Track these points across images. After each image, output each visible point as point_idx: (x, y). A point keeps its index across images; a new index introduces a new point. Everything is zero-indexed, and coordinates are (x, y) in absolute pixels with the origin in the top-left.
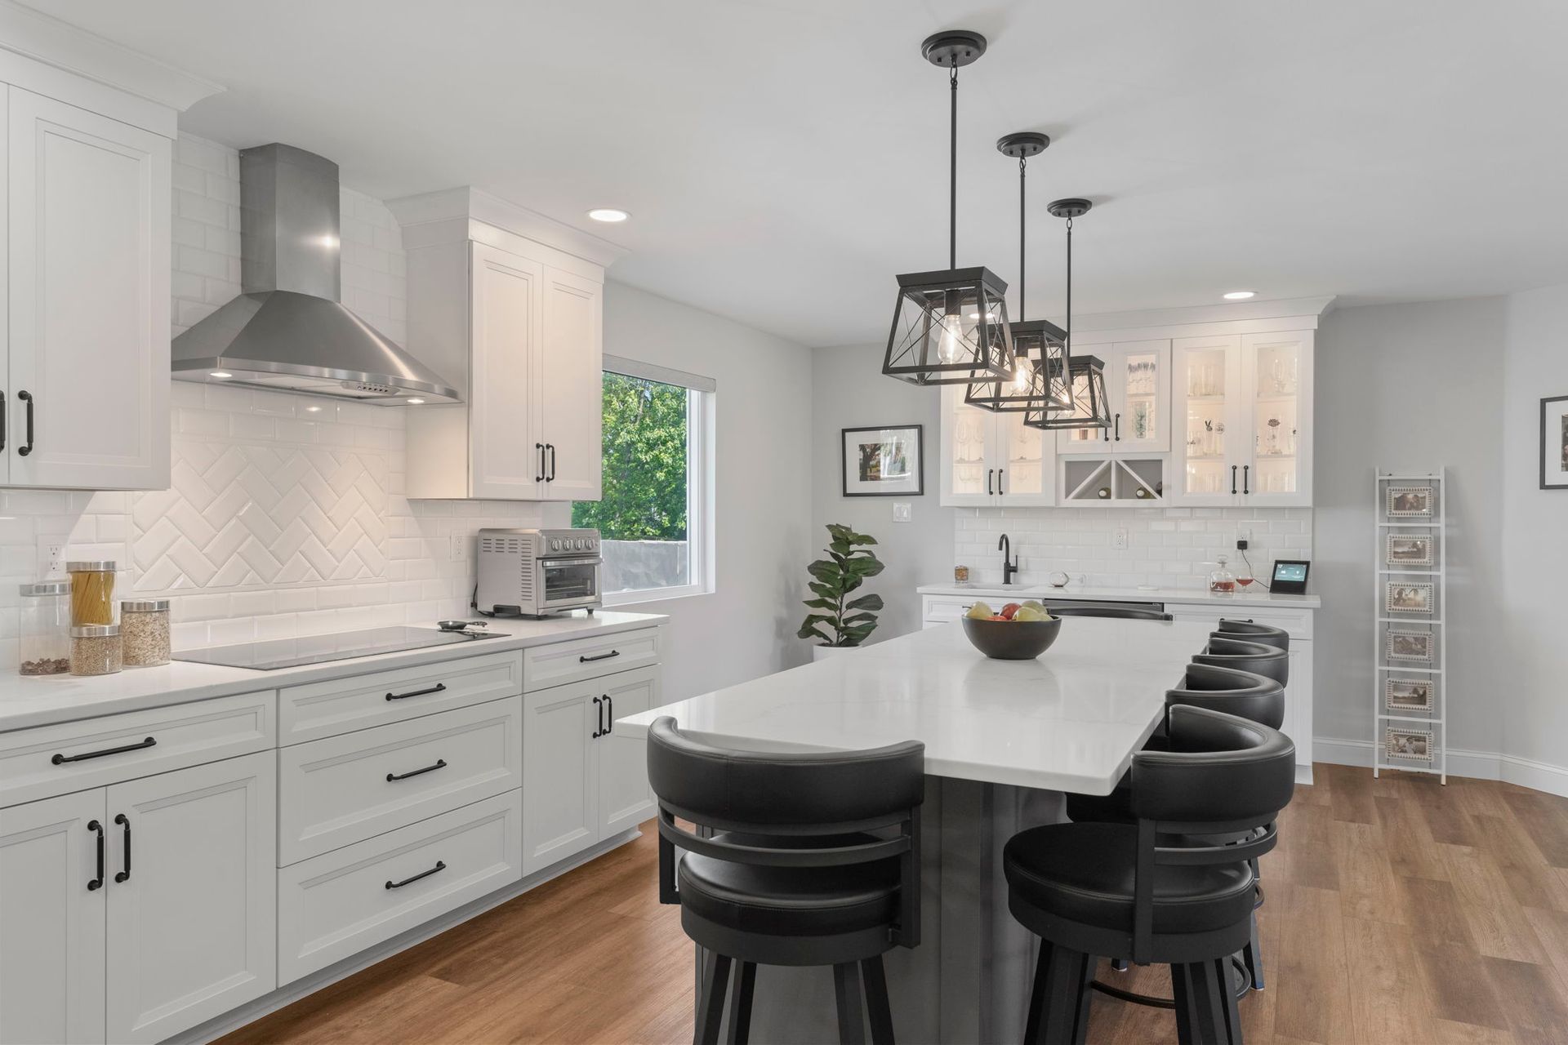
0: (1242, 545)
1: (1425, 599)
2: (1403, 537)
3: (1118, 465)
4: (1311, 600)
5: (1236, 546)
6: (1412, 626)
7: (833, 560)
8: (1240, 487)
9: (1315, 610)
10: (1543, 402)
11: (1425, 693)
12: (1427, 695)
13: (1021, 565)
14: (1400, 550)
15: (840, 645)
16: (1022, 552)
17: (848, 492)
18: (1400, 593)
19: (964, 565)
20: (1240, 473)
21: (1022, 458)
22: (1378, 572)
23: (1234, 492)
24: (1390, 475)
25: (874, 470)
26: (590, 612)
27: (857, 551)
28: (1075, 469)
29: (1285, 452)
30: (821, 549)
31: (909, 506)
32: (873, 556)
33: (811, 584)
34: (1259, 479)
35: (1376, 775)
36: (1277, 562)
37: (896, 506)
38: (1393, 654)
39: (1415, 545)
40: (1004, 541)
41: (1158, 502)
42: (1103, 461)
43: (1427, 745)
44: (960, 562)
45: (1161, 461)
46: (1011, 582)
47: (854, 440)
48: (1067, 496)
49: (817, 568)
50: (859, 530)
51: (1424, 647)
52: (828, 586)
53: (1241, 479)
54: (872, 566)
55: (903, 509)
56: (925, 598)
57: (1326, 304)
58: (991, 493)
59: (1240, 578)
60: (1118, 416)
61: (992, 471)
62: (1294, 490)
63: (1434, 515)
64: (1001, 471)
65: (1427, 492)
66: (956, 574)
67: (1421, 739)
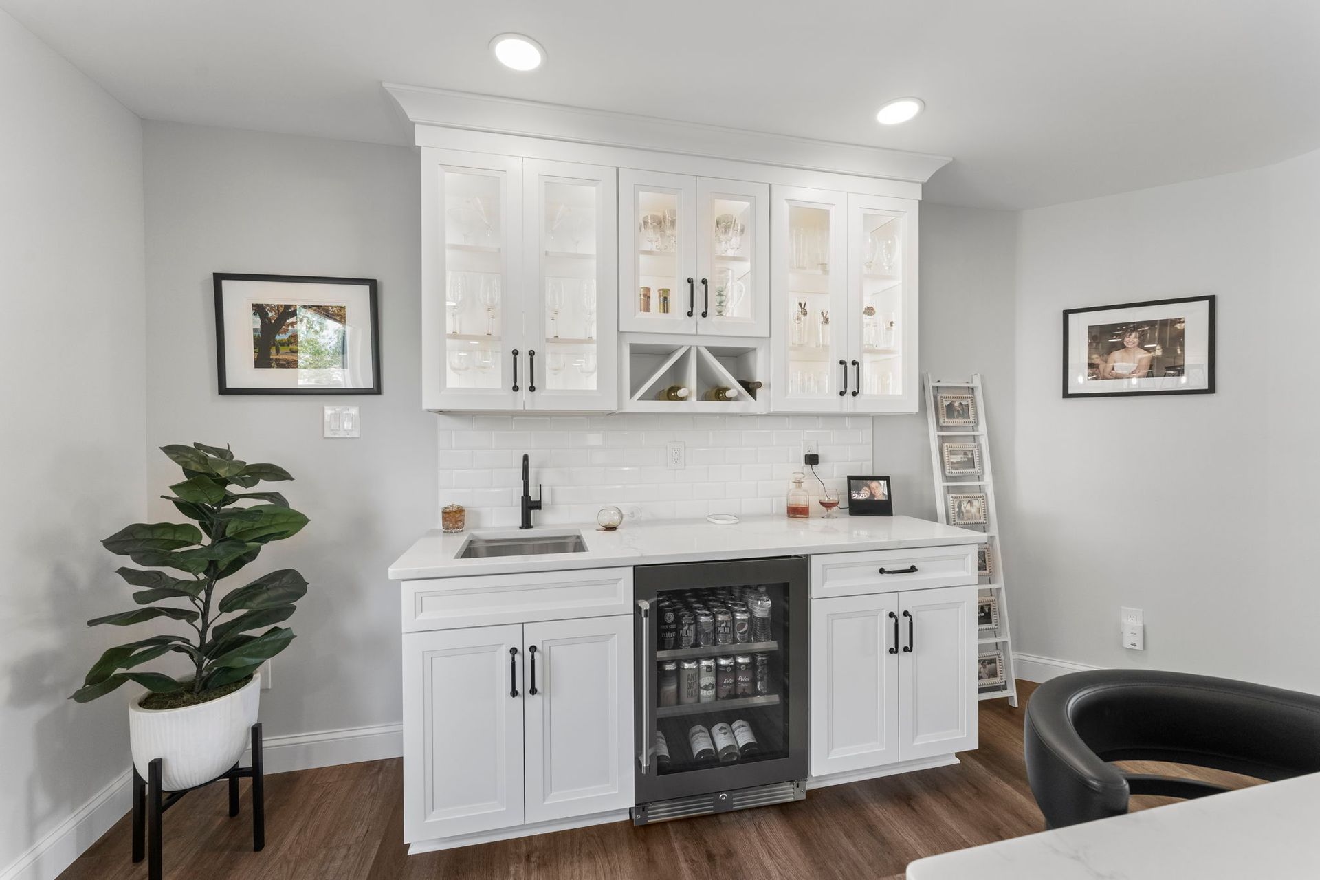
0: (812, 460)
3: (699, 352)
5: (802, 459)
7: (179, 518)
8: (850, 387)
10: (1066, 314)
11: (989, 609)
12: (993, 613)
13: (546, 499)
15: (203, 692)
16: (547, 482)
17: (230, 384)
18: (959, 506)
19: (460, 504)
20: (848, 369)
21: (564, 335)
22: (939, 483)
23: (841, 394)
24: (939, 381)
25: (283, 349)
27: (244, 498)
28: (643, 356)
31: (354, 411)
32: (284, 503)
33: (124, 572)
37: (328, 412)
40: (525, 466)
41: (748, 405)
42: (685, 347)
43: (998, 667)
44: (447, 500)
45: (755, 349)
46: (532, 524)
47: (239, 298)
48: (631, 395)
50: (248, 454)
51: (985, 561)
53: (850, 377)
54: (280, 522)
55: (343, 417)
56: (408, 588)
58: (516, 388)
59: (825, 500)
60: (704, 282)
61: (515, 353)
62: (899, 392)
63: (976, 423)
64: (532, 353)
65: (969, 400)
66: (444, 519)
67: (993, 661)
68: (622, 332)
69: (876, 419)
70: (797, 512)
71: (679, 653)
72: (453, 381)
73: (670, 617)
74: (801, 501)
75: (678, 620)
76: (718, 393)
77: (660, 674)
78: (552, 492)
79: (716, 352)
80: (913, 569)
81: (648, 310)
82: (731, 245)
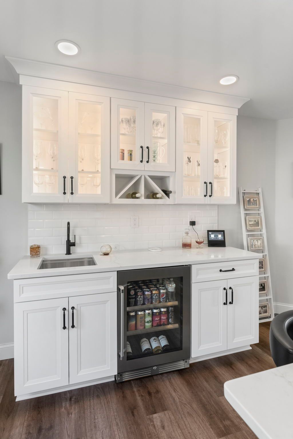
0: (193, 223)
2: (251, 217)
3: (145, 178)
5: (189, 223)
8: (208, 194)
11: (264, 285)
12: (265, 287)
13: (77, 242)
14: (251, 223)
19: (38, 244)
22: (244, 233)
23: (205, 196)
24: (245, 190)
28: (121, 179)
36: (208, 231)
39: (255, 221)
40: (68, 226)
42: (139, 175)
43: (268, 309)
44: (33, 241)
45: (170, 177)
46: (71, 253)
48: (116, 196)
51: (262, 265)
56: (15, 283)
57: (244, 103)
58: (65, 193)
60: (148, 148)
61: (65, 177)
62: (229, 195)
63: (260, 208)
64: (72, 178)
65: (257, 198)
66: (31, 251)
67: (265, 306)
68: (112, 169)
69: (219, 206)
70: (186, 246)
71: (136, 308)
72: (36, 190)
73: (132, 292)
74: (188, 241)
75: (136, 294)
76: (153, 195)
77: (128, 317)
78: (80, 238)
79: (152, 177)
80: (233, 270)
81: (123, 159)
82: (159, 131)
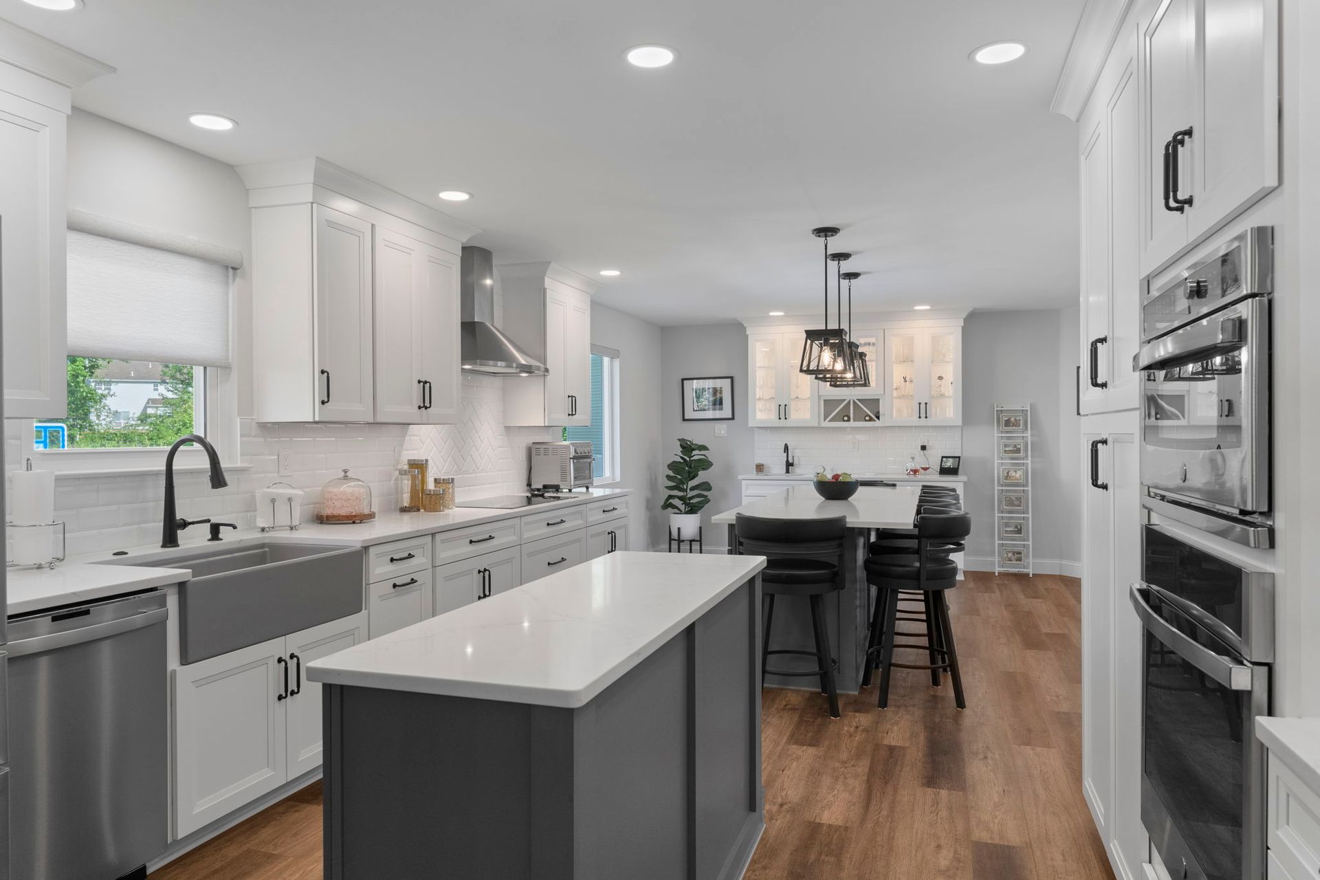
0: (923, 448)
1: (1021, 476)
2: (1009, 442)
3: (854, 401)
4: (962, 478)
5: (920, 448)
6: (1014, 491)
7: (682, 461)
8: (923, 415)
9: (965, 483)
10: (1078, 368)
11: (1021, 527)
12: (1022, 529)
13: (796, 462)
14: (1007, 449)
15: (687, 513)
16: (796, 454)
17: (686, 418)
18: (1008, 473)
19: (761, 462)
20: (923, 406)
21: (797, 398)
22: (996, 461)
23: (920, 417)
24: (1002, 407)
25: (702, 404)
26: (587, 488)
27: (697, 456)
28: (829, 404)
29: (947, 394)
30: (676, 454)
32: (707, 458)
33: (668, 476)
34: (932, 410)
35: (997, 574)
36: (943, 457)
37: (718, 426)
38: (1005, 507)
39: (1015, 446)
40: (786, 448)
41: (877, 423)
42: (845, 400)
43: (1023, 556)
44: (759, 461)
45: (878, 400)
46: (790, 472)
47: (689, 386)
48: (824, 420)
49: (672, 466)
50: (698, 441)
51: (1021, 503)
52: (680, 477)
53: (923, 410)
54: (705, 464)
55: (721, 428)
56: (744, 483)
57: (968, 312)
58: (780, 419)
59: (923, 466)
61: (780, 405)
62: (951, 416)
63: (1025, 430)
64: (785, 405)
65: (1022, 418)
66: (756, 468)
67: (1019, 553)
68: (820, 396)
70: (915, 471)
72: (759, 416)
76: (863, 418)
78: (799, 460)
79: (864, 401)
